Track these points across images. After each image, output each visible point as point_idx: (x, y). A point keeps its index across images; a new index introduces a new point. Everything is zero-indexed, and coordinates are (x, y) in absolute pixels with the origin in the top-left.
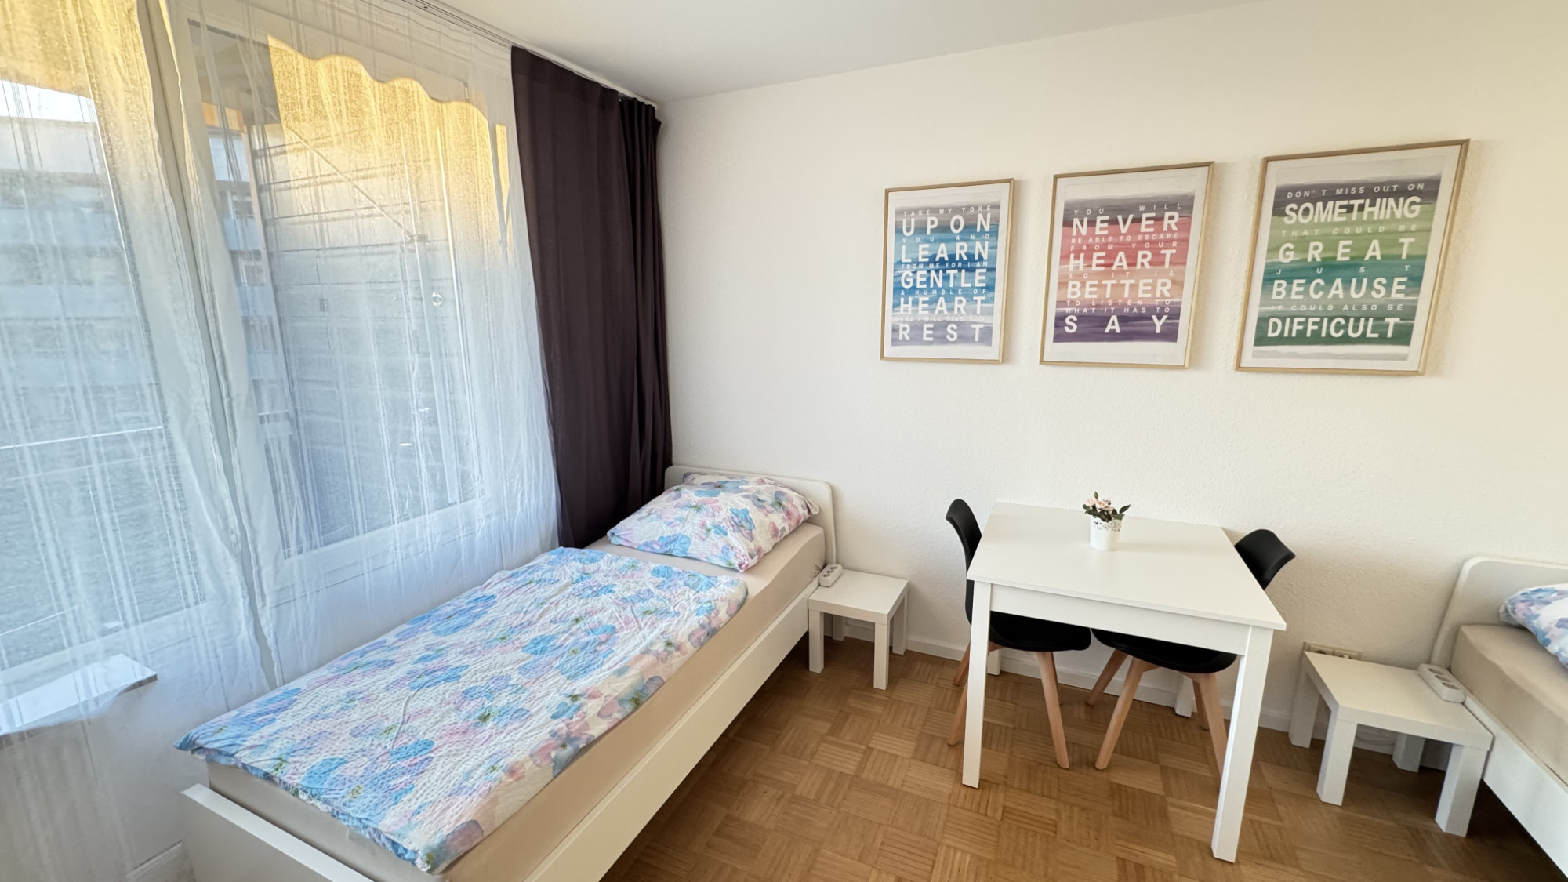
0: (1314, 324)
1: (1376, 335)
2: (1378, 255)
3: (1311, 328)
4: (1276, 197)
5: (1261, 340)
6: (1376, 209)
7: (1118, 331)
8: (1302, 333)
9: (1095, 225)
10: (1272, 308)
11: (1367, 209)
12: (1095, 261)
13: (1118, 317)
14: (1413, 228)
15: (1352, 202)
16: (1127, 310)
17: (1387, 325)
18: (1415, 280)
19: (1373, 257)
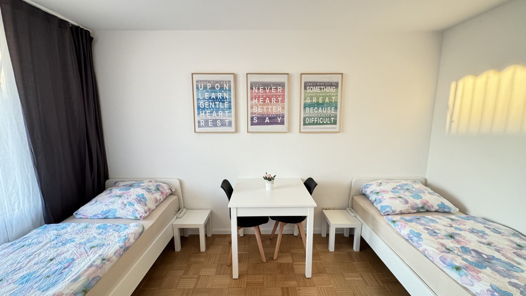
0: (316, 119)
1: (330, 122)
2: (328, 101)
3: (316, 120)
4: (304, 85)
5: (305, 124)
6: (326, 89)
7: (269, 122)
8: (314, 122)
9: (259, 90)
10: (306, 115)
11: (325, 89)
12: (260, 101)
13: (268, 118)
14: (334, 95)
15: (321, 87)
16: (270, 116)
17: (332, 120)
18: (336, 108)
19: (327, 102)
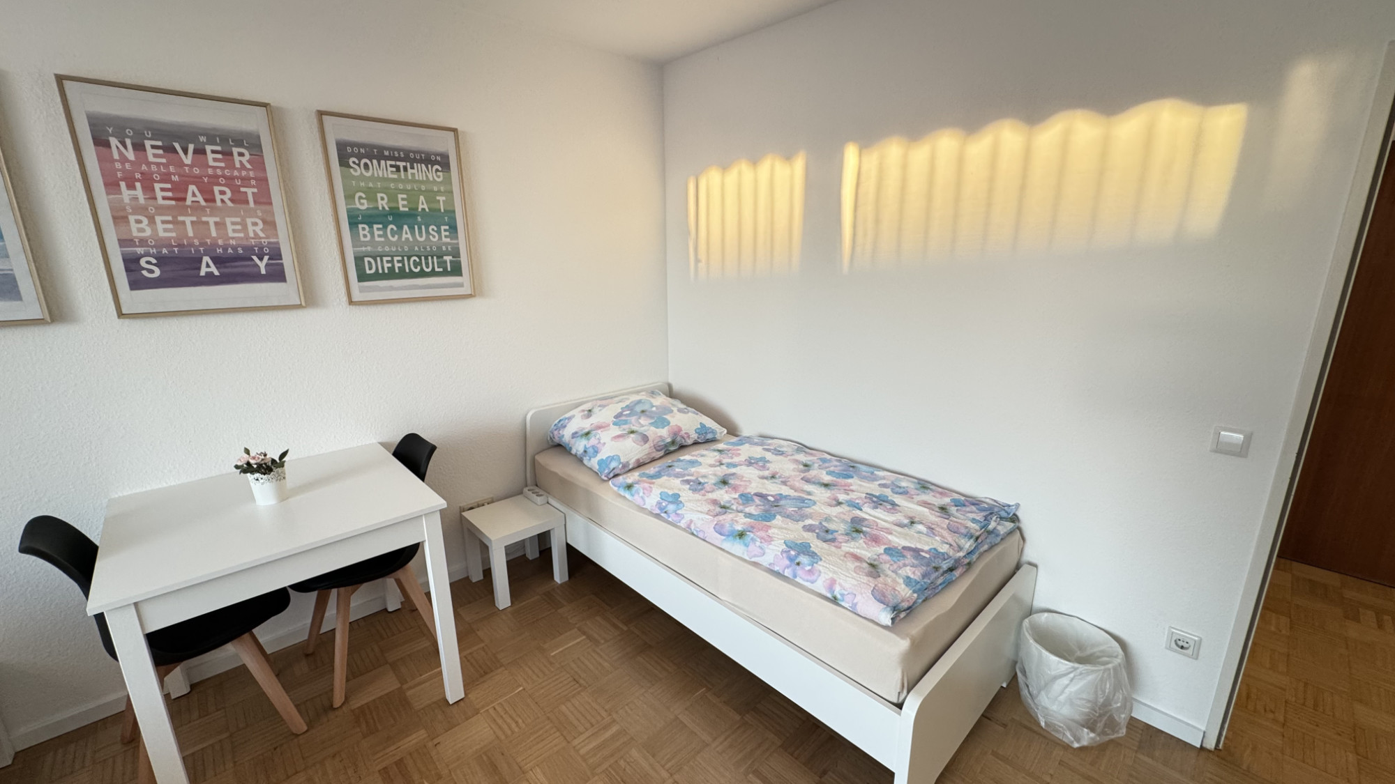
0: (398, 261)
1: (441, 270)
2: (425, 206)
3: (397, 265)
4: (338, 150)
5: (362, 277)
6: (415, 171)
7: (216, 273)
8: (392, 269)
9: (144, 150)
10: (364, 249)
11: (410, 171)
12: (159, 194)
13: (212, 258)
14: (442, 189)
15: (398, 163)
16: (220, 251)
17: (446, 262)
18: (453, 228)
19: (423, 209)
